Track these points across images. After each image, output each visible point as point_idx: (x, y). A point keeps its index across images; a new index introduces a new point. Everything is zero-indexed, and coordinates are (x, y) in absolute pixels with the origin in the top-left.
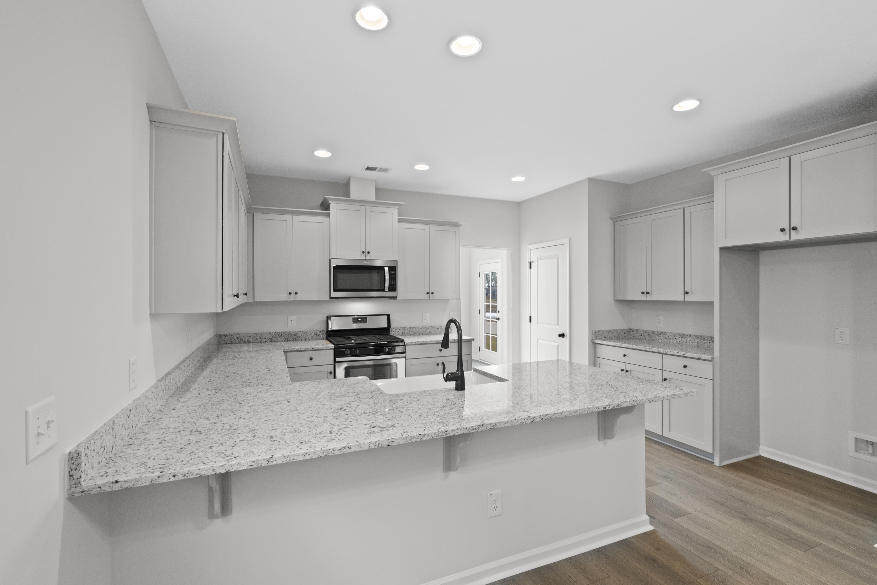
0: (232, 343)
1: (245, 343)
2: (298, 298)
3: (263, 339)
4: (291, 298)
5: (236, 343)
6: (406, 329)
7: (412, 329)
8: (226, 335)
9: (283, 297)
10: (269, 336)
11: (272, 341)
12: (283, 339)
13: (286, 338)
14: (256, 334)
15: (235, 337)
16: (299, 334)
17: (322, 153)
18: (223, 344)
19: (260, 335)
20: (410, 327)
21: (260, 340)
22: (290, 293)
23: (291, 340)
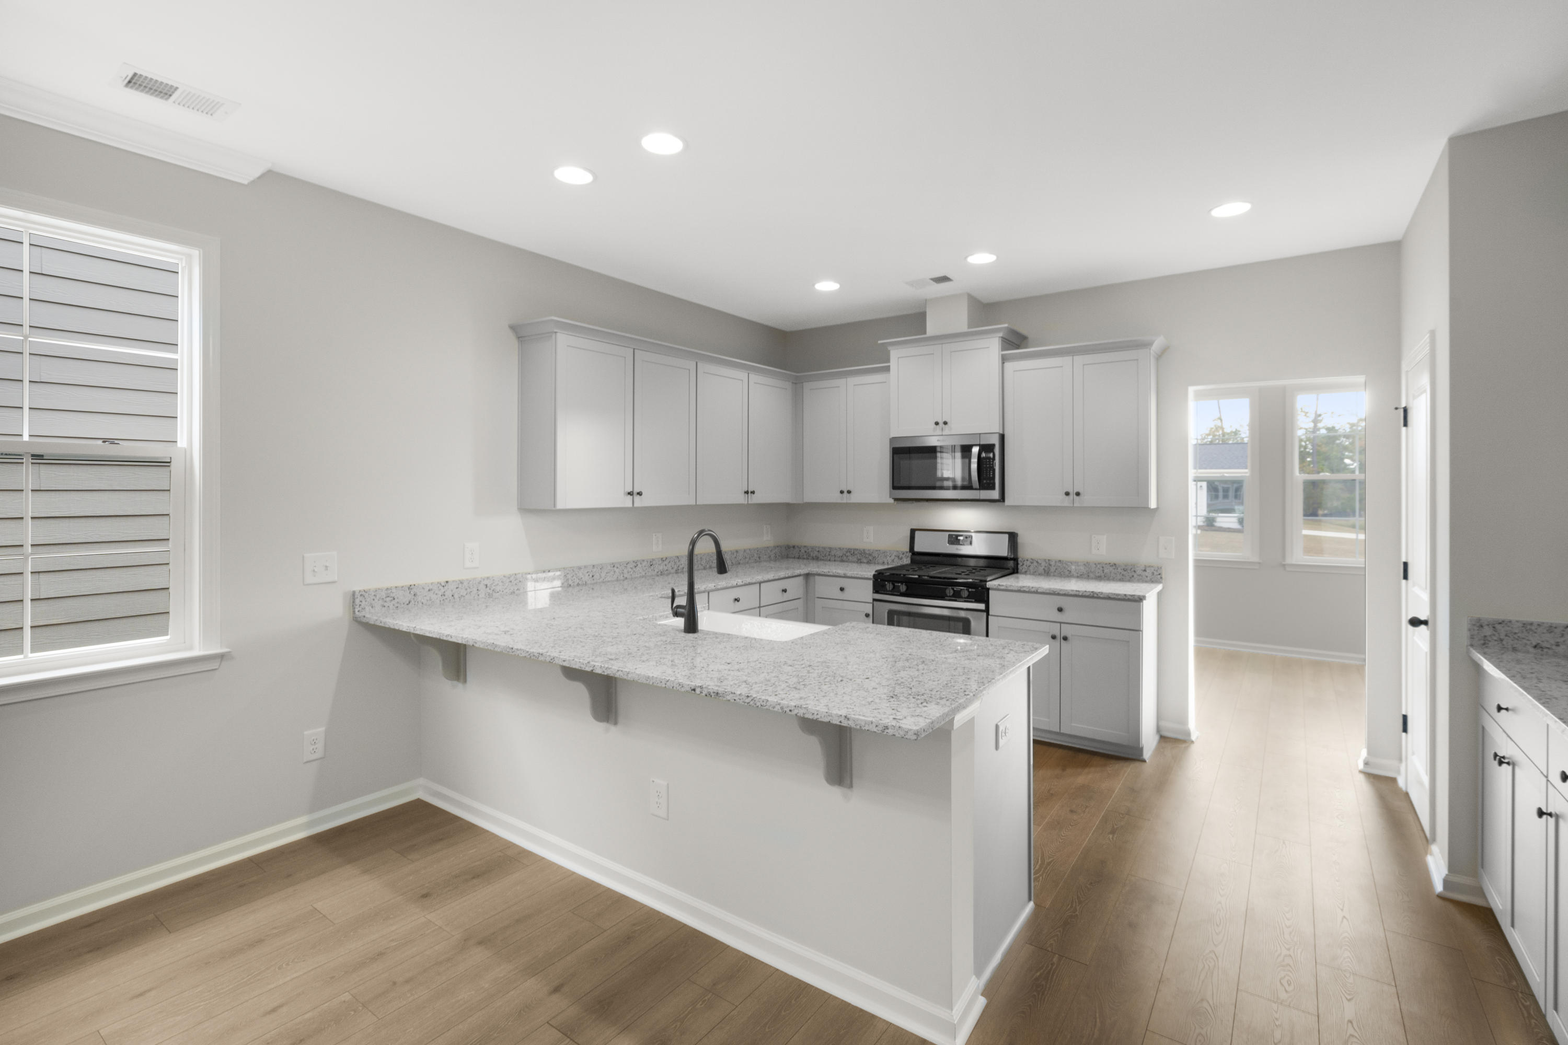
0: (800, 558)
1: (813, 559)
2: (854, 498)
3: (832, 556)
4: (845, 499)
5: (804, 559)
6: (1053, 563)
7: (1064, 565)
8: (794, 547)
9: (835, 498)
10: (839, 553)
11: (842, 561)
12: (855, 559)
13: (859, 558)
14: (824, 548)
15: (803, 551)
16: (875, 554)
17: (827, 286)
18: (791, 558)
19: (828, 550)
20: (1060, 561)
21: (829, 557)
22: (842, 492)
23: (865, 561)
